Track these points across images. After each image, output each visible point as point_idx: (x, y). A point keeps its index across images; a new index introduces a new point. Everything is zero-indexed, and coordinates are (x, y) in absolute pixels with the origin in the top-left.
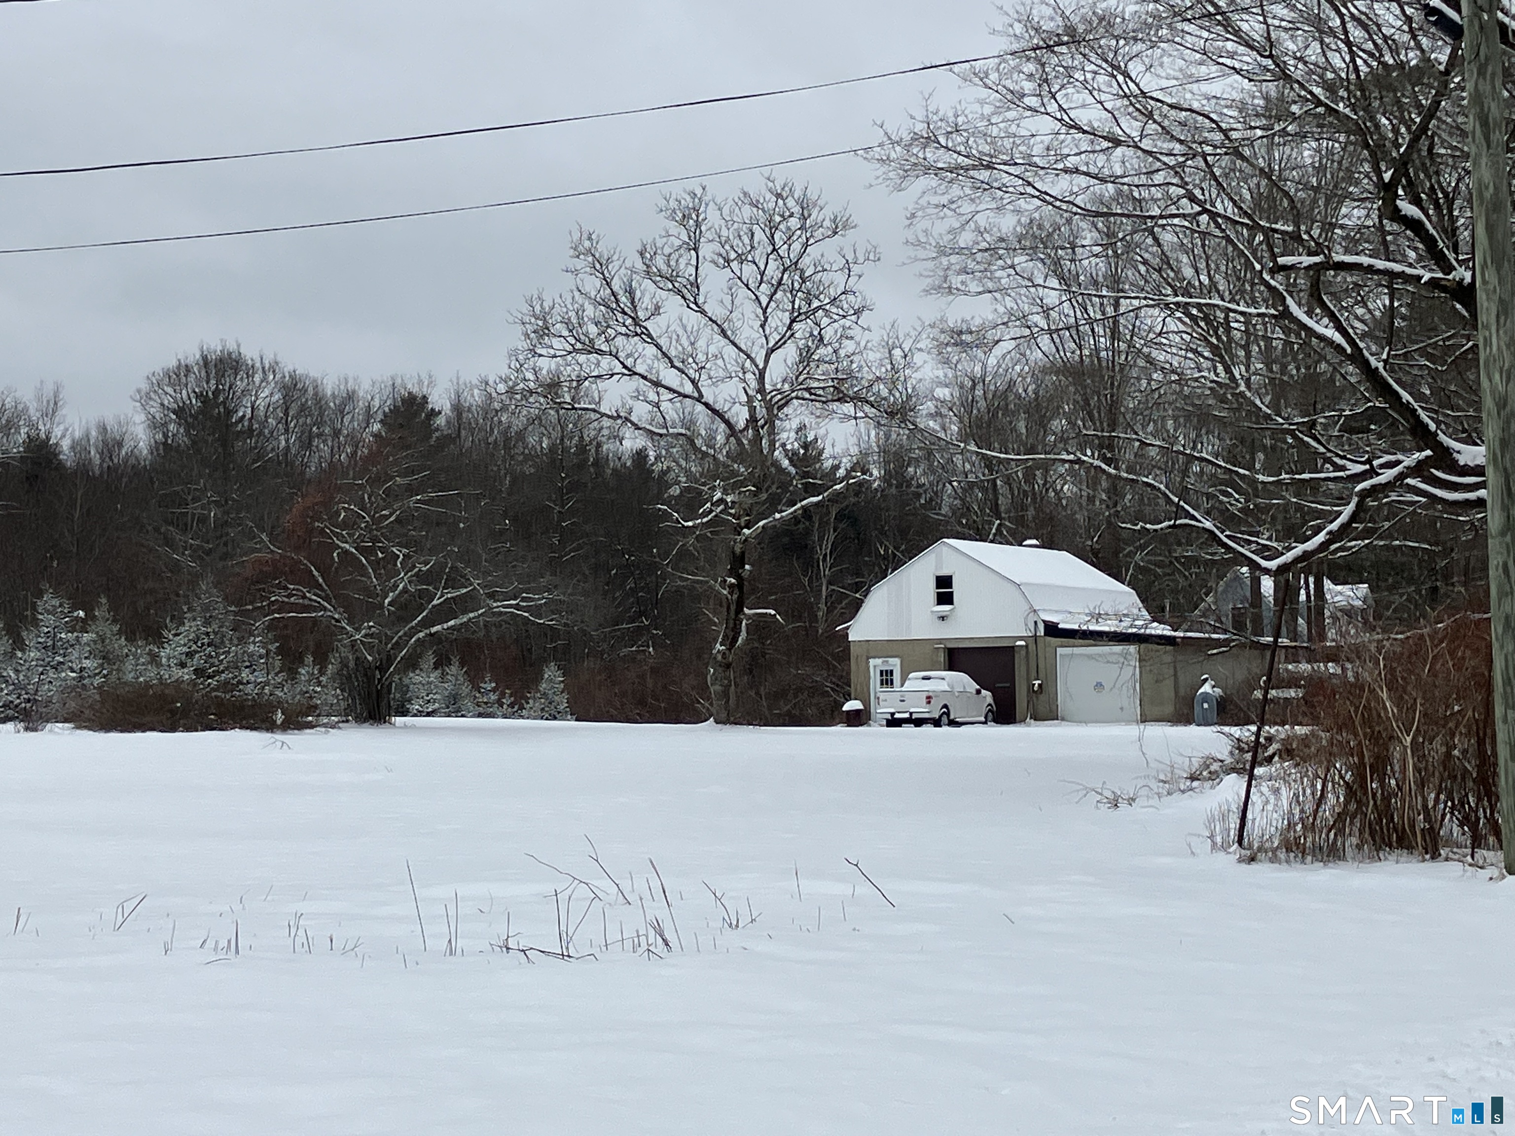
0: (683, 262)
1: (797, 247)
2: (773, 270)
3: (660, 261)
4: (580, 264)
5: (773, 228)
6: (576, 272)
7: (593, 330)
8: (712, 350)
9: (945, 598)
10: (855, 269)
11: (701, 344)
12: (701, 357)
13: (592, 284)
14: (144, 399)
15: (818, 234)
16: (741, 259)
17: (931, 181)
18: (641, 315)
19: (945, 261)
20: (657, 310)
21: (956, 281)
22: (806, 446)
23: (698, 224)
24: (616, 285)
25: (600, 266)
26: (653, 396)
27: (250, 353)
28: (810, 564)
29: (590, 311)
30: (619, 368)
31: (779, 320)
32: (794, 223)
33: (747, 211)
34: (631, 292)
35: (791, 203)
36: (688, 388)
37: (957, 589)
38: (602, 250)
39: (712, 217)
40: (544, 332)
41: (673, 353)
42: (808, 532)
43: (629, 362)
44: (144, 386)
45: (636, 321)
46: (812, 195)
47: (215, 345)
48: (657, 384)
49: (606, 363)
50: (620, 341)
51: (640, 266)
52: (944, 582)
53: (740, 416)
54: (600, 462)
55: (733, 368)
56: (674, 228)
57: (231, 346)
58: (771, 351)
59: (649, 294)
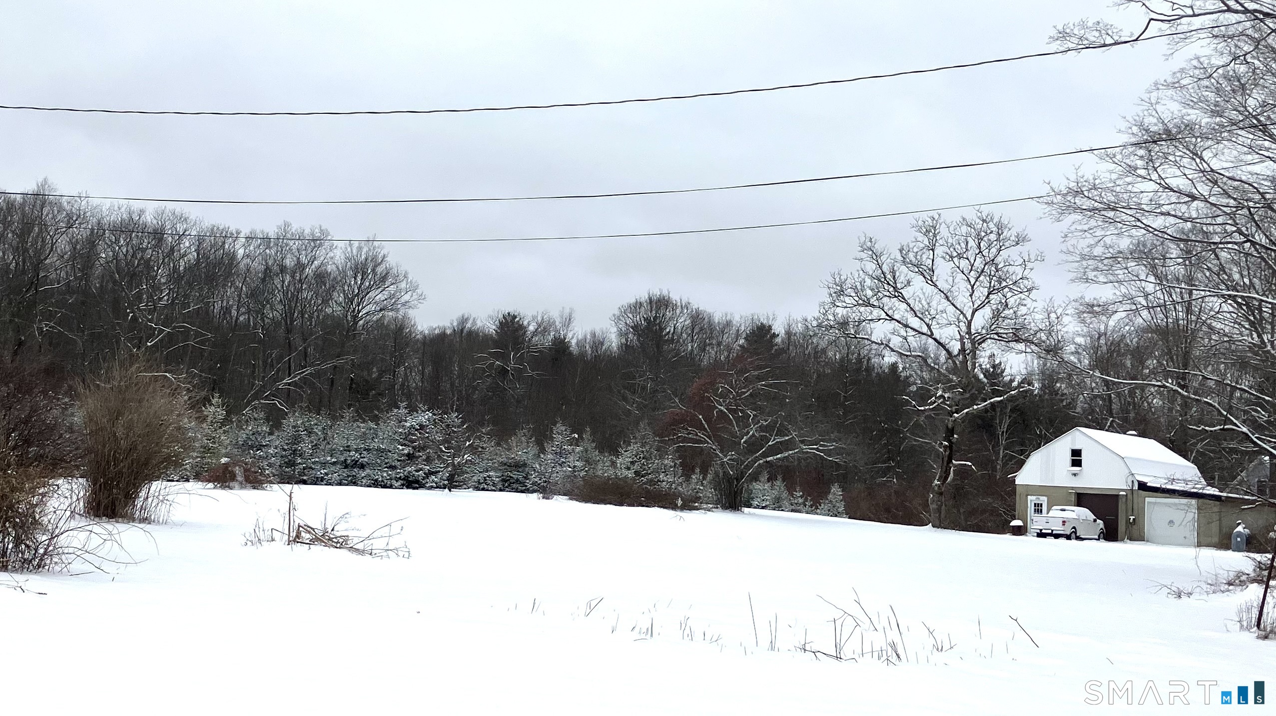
0: (924, 257)
1: (994, 250)
2: (979, 264)
3: (911, 256)
4: (863, 255)
5: (980, 239)
6: (861, 260)
7: (869, 293)
8: (940, 308)
9: (1077, 463)
10: (1029, 265)
11: (934, 304)
12: (933, 312)
13: (871, 267)
14: (617, 320)
15: (1007, 244)
16: (960, 256)
17: (1077, 217)
18: (899, 286)
19: (1084, 263)
20: (908, 284)
21: (1091, 275)
22: (994, 367)
23: (935, 236)
24: (885, 268)
25: (876, 257)
26: (903, 333)
27: (675, 297)
28: (993, 436)
29: (868, 282)
30: (883, 315)
31: (981, 292)
32: (993, 237)
33: (964, 229)
34: (893, 272)
35: (991, 225)
36: (925, 329)
37: (1084, 458)
38: (878, 247)
39: (943, 231)
40: (841, 293)
41: (916, 309)
42: (993, 418)
43: (890, 313)
44: (617, 313)
45: (895, 289)
46: (1005, 221)
47: (656, 292)
48: (906, 326)
49: (876, 313)
50: (885, 300)
51: (900, 258)
52: (1076, 453)
53: (955, 347)
54: (869, 369)
55: (953, 319)
56: (921, 237)
57: (665, 293)
58: (975, 311)
59: (903, 273)
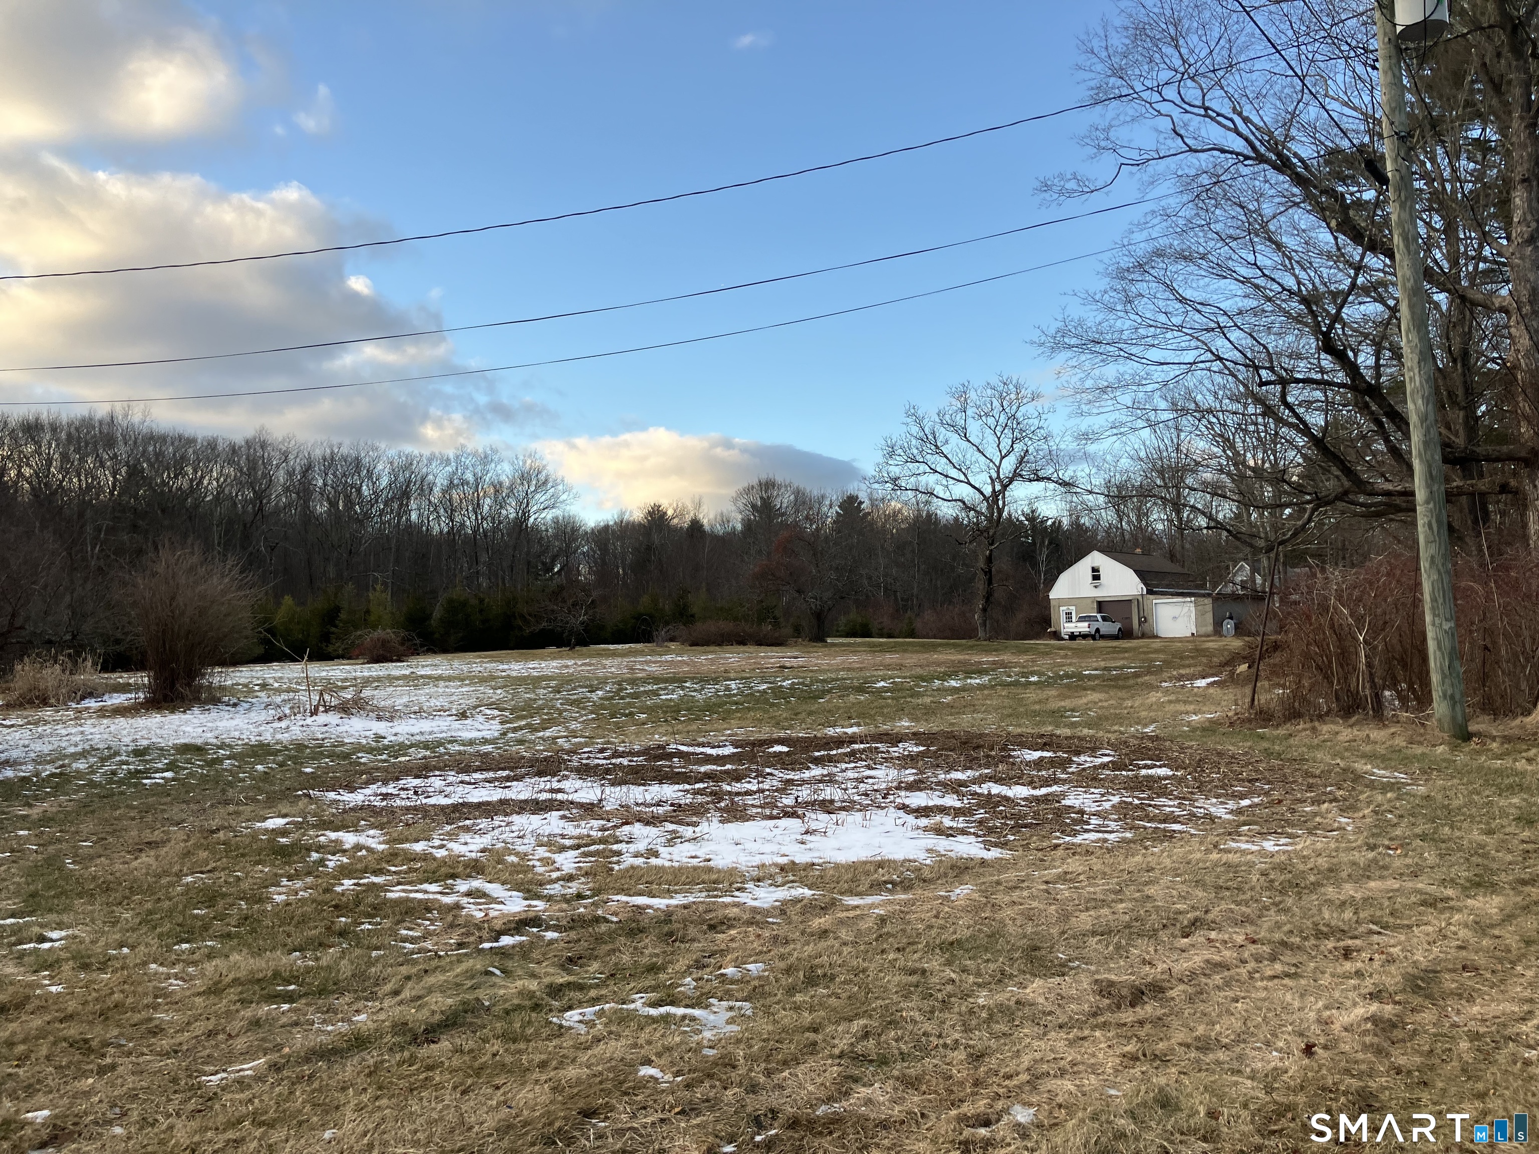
0: (958, 418)
1: (1014, 408)
2: (1003, 419)
3: (947, 417)
4: (909, 420)
5: (1002, 398)
6: (907, 424)
7: (915, 451)
8: (974, 459)
9: (1096, 577)
10: (1044, 417)
11: (968, 456)
12: (968, 463)
13: (915, 430)
14: (735, 500)
15: (1025, 401)
16: (987, 415)
18: (939, 444)
19: (1078, 396)
20: (947, 442)
21: (1085, 408)
22: (1033, 512)
23: (966, 400)
24: (927, 430)
25: (919, 421)
26: (944, 482)
28: (1035, 564)
29: (914, 442)
30: (928, 470)
31: (1006, 443)
32: (1013, 396)
33: (989, 392)
34: (934, 433)
35: (1011, 387)
36: (962, 478)
37: (1102, 573)
38: (920, 413)
39: (972, 395)
40: (892, 454)
41: (954, 461)
42: (1034, 551)
43: (933, 466)
44: (734, 495)
45: (936, 446)
46: (1021, 381)
48: (947, 476)
49: (923, 468)
50: (929, 456)
51: (938, 420)
52: (1095, 570)
53: (988, 490)
55: (984, 467)
56: (954, 402)
58: (1002, 458)
59: (943, 434)
